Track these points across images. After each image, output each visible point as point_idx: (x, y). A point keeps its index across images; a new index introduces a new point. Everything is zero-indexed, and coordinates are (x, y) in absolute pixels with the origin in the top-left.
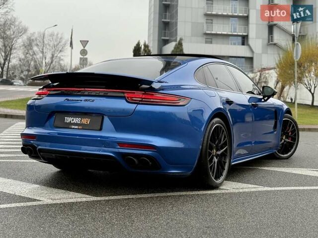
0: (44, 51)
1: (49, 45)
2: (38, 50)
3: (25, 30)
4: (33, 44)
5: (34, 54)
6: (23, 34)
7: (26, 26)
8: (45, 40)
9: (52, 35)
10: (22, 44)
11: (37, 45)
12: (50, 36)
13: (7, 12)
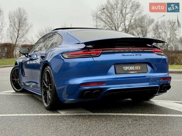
0: (165, 31)
1: (168, 27)
2: (162, 31)
3: (152, 21)
4: (158, 28)
5: (160, 34)
6: (152, 23)
7: (153, 18)
8: (165, 25)
9: (169, 21)
10: (152, 29)
11: (161, 28)
12: (168, 22)
13: (140, 12)
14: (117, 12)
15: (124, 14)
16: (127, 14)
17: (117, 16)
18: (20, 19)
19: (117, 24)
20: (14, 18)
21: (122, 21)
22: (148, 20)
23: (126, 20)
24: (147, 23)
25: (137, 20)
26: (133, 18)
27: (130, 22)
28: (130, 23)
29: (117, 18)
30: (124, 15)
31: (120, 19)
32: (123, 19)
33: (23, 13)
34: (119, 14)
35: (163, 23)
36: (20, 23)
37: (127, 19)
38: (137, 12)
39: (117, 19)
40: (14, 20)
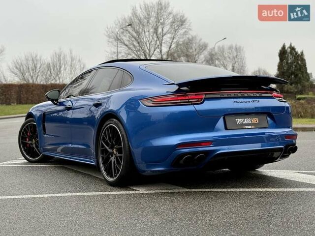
0: (225, 63)
1: (229, 58)
3: (205, 46)
4: (214, 58)
7: (206, 43)
8: (224, 54)
9: (231, 48)
10: (204, 59)
11: (218, 59)
12: (229, 49)
13: (185, 32)
14: (148, 30)
15: (160, 34)
16: (165, 34)
17: (148, 36)
19: (149, 50)
21: (156, 46)
22: (197, 45)
23: (163, 45)
24: (196, 50)
25: (180, 45)
26: (175, 41)
27: (170, 47)
28: (169, 50)
29: (149, 41)
30: (159, 36)
31: (153, 43)
32: (158, 42)
34: (152, 35)
35: (222, 50)
37: (164, 43)
38: (181, 31)
39: (148, 43)
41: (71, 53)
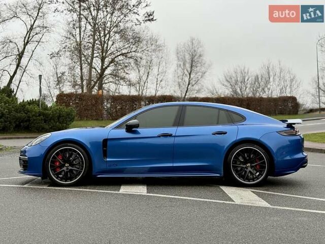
18: (193, 55)
20: (185, 55)
33: (197, 46)
36: (192, 61)
40: (185, 57)
41: (280, 65)
